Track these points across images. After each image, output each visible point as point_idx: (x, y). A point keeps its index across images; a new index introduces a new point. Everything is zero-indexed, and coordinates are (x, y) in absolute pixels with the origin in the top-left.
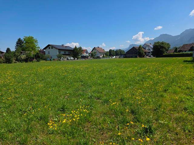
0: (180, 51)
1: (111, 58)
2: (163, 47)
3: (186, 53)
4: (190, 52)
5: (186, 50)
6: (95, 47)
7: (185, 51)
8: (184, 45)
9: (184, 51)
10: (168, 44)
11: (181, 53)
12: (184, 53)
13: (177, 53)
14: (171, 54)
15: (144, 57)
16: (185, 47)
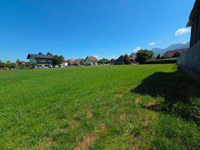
0: (163, 58)
1: (102, 65)
2: (145, 55)
3: (169, 59)
4: (173, 59)
5: (169, 56)
6: (88, 56)
7: (169, 58)
8: (167, 52)
9: (167, 58)
10: (151, 52)
11: (163, 60)
12: (167, 59)
13: (159, 60)
14: (153, 60)
15: (130, 64)
16: (169, 54)
